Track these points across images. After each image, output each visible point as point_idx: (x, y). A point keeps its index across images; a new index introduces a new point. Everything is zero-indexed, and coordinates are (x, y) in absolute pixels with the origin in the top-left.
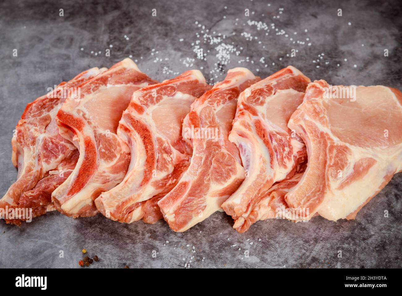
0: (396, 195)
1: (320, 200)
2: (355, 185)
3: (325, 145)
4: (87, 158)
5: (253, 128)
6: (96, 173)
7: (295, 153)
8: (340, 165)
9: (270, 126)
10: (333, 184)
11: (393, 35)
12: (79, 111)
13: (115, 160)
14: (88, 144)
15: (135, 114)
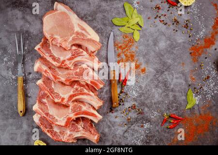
0: (86, 18)
1: (96, 42)
2: (88, 31)
3: (77, 39)
4: (82, 114)
5: (71, 61)
6: (88, 110)
7: (76, 48)
8: (83, 35)
9: (69, 55)
10: (89, 37)
11: (11, 10)
12: (63, 120)
13: (81, 105)
14: (76, 114)
15: (66, 100)
